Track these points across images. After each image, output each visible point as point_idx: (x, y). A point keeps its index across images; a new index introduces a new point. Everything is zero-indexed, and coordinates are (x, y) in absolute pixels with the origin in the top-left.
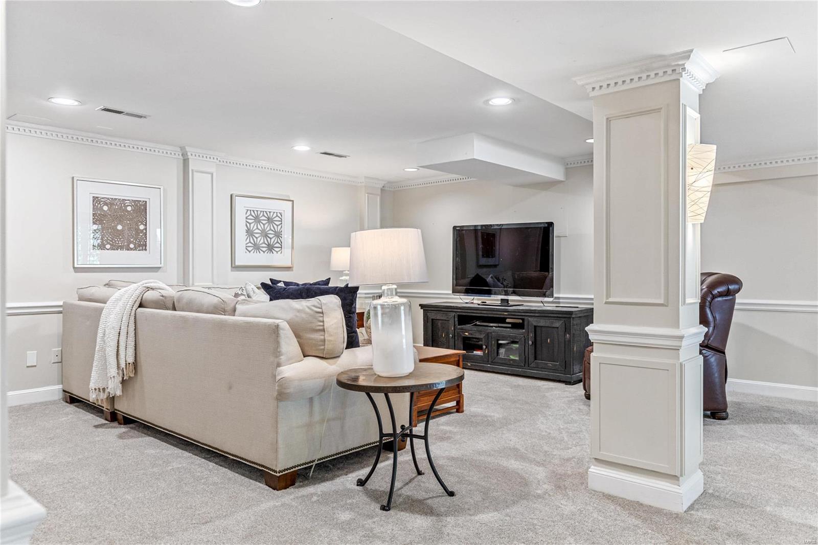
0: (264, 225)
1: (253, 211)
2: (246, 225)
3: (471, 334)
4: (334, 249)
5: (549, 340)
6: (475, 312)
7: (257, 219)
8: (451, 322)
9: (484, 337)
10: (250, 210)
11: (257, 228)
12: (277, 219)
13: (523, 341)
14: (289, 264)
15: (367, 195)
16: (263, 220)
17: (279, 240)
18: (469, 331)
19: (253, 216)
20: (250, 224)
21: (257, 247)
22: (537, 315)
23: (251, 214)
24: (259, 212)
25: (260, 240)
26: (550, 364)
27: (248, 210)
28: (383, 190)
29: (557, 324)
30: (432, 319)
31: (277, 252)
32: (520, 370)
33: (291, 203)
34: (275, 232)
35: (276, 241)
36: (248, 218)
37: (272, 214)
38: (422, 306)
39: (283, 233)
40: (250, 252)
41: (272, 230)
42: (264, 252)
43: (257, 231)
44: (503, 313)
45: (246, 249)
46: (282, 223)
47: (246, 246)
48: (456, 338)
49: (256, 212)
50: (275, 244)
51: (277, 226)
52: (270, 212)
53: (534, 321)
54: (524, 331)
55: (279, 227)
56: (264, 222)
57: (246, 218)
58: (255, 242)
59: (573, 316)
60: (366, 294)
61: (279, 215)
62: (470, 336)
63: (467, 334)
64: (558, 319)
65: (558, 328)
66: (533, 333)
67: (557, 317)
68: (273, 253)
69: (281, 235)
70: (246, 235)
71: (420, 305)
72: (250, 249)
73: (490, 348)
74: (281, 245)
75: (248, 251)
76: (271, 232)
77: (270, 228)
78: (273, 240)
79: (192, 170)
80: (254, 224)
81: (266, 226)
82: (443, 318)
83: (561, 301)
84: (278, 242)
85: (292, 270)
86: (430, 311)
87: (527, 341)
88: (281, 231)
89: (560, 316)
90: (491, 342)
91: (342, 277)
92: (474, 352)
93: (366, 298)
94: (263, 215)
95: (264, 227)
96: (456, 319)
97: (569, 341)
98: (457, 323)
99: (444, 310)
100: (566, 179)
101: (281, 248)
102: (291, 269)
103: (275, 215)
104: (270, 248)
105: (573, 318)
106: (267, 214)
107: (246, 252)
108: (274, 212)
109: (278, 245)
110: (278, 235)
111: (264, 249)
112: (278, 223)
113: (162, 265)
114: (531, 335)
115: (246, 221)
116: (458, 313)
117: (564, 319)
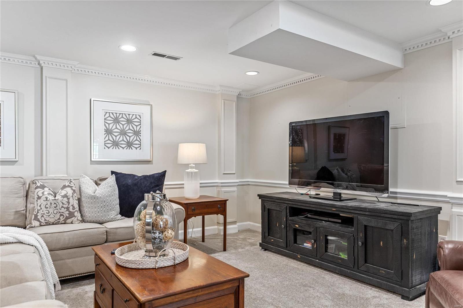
0: (123, 125)
1: (112, 113)
2: (105, 125)
3: (301, 227)
4: (180, 144)
5: (381, 243)
6: (304, 205)
7: (116, 120)
8: (284, 213)
9: (313, 231)
10: (109, 113)
11: (116, 128)
12: (136, 120)
13: (353, 240)
14: (148, 158)
15: (223, 101)
16: (122, 121)
17: (138, 138)
18: (299, 222)
19: (112, 118)
20: (109, 124)
21: (116, 144)
22: (367, 213)
23: (110, 116)
24: (118, 115)
25: (119, 138)
26: (383, 271)
27: (107, 112)
28: (239, 97)
29: (392, 226)
30: (268, 209)
31: (136, 148)
32: (349, 271)
33: (149, 107)
34: (134, 131)
35: (135, 139)
36: (107, 119)
37: (131, 116)
38: (260, 196)
39: (141, 132)
40: (109, 148)
41: (131, 130)
42: (123, 148)
43: (116, 130)
44: (330, 208)
45: (105, 145)
46: (140, 124)
47: (105, 143)
48: (288, 228)
49: (115, 114)
50: (134, 141)
51: (137, 126)
52: (129, 115)
53: (364, 220)
54: (353, 229)
55: (138, 127)
56: (123, 123)
57: (105, 119)
58: (114, 140)
59: (412, 218)
60: (222, 183)
61: (138, 117)
62: (300, 228)
63: (297, 226)
64: (393, 220)
65: (392, 230)
66: (364, 233)
67: (392, 218)
68: (132, 149)
69: (141, 133)
70: (105, 134)
71: (258, 195)
72: (109, 145)
73: (318, 243)
74: (141, 143)
75: (107, 147)
76: (130, 131)
77: (129, 128)
78: (132, 138)
79: (46, 77)
80: (112, 124)
81: (125, 126)
82: (276, 209)
83: (398, 196)
84: (136, 140)
85: (152, 164)
86: (266, 201)
87: (356, 241)
88: (141, 131)
89: (395, 217)
90: (320, 237)
91: (188, 169)
92: (305, 244)
93: (222, 186)
94: (122, 117)
95: (123, 127)
96: (288, 211)
97: (407, 248)
98: (288, 214)
99: (277, 201)
100: (405, 67)
101: (140, 144)
102: (151, 162)
103: (134, 117)
104: (130, 145)
105: (412, 221)
106: (126, 116)
107: (105, 148)
108: (133, 115)
109: (137, 142)
110: (137, 133)
111: (123, 146)
112: (137, 124)
113: (17, 159)
114: (361, 235)
115: (105, 122)
116: (290, 205)
117: (400, 221)
